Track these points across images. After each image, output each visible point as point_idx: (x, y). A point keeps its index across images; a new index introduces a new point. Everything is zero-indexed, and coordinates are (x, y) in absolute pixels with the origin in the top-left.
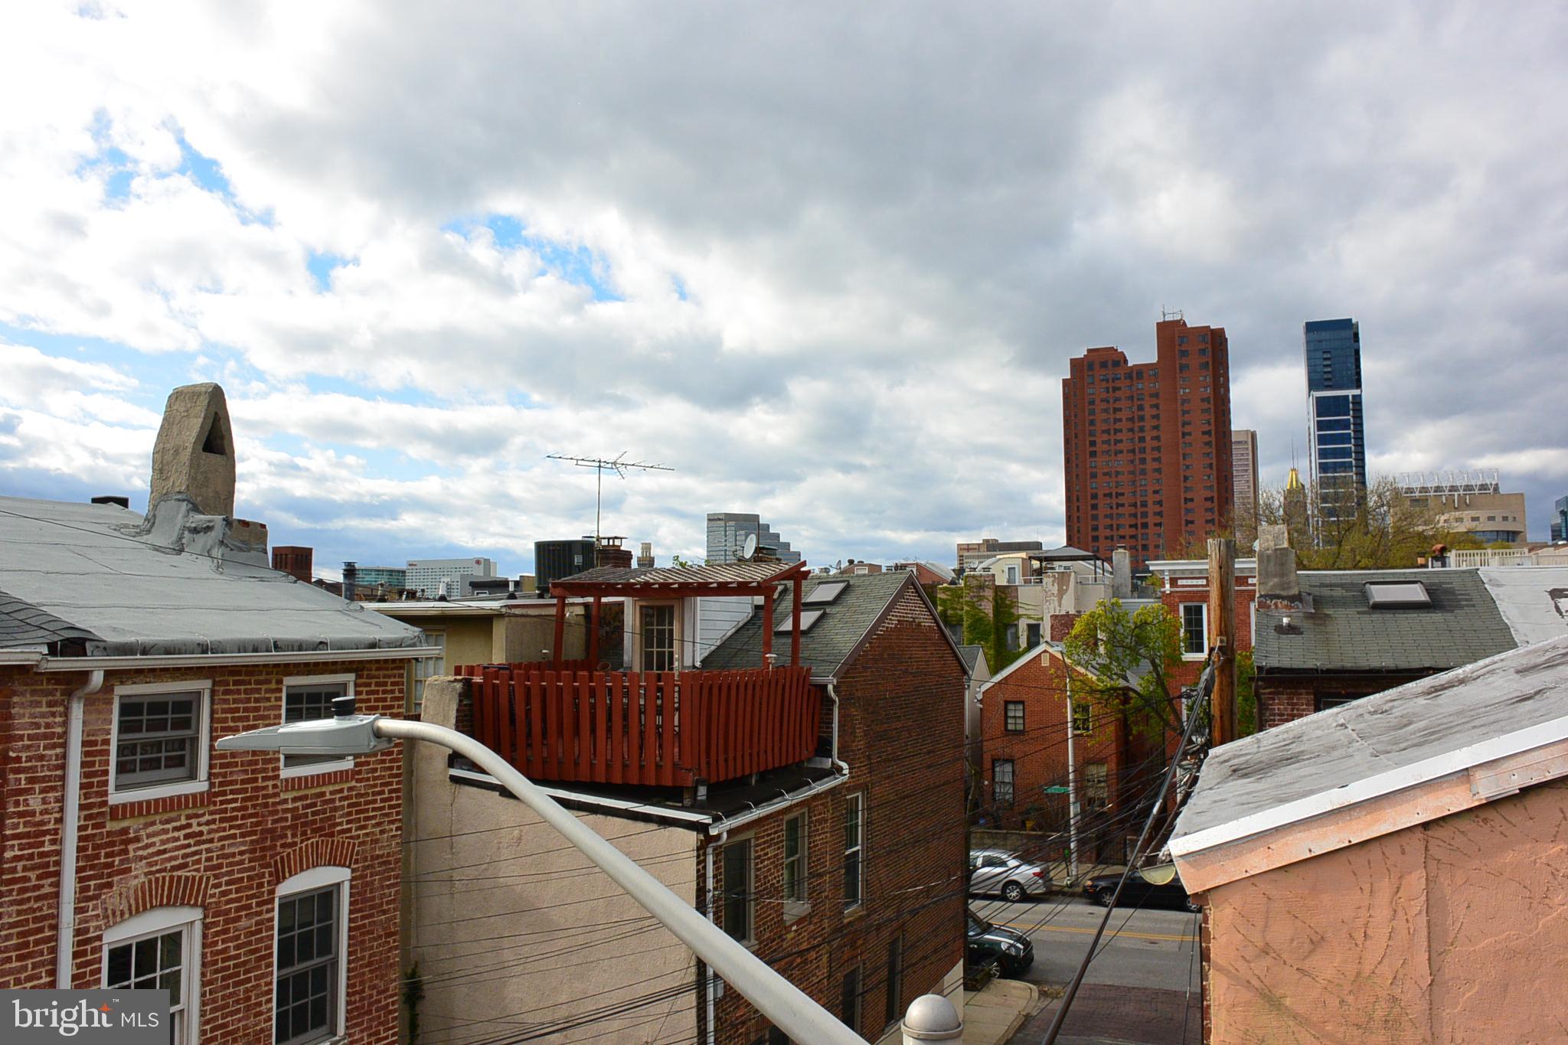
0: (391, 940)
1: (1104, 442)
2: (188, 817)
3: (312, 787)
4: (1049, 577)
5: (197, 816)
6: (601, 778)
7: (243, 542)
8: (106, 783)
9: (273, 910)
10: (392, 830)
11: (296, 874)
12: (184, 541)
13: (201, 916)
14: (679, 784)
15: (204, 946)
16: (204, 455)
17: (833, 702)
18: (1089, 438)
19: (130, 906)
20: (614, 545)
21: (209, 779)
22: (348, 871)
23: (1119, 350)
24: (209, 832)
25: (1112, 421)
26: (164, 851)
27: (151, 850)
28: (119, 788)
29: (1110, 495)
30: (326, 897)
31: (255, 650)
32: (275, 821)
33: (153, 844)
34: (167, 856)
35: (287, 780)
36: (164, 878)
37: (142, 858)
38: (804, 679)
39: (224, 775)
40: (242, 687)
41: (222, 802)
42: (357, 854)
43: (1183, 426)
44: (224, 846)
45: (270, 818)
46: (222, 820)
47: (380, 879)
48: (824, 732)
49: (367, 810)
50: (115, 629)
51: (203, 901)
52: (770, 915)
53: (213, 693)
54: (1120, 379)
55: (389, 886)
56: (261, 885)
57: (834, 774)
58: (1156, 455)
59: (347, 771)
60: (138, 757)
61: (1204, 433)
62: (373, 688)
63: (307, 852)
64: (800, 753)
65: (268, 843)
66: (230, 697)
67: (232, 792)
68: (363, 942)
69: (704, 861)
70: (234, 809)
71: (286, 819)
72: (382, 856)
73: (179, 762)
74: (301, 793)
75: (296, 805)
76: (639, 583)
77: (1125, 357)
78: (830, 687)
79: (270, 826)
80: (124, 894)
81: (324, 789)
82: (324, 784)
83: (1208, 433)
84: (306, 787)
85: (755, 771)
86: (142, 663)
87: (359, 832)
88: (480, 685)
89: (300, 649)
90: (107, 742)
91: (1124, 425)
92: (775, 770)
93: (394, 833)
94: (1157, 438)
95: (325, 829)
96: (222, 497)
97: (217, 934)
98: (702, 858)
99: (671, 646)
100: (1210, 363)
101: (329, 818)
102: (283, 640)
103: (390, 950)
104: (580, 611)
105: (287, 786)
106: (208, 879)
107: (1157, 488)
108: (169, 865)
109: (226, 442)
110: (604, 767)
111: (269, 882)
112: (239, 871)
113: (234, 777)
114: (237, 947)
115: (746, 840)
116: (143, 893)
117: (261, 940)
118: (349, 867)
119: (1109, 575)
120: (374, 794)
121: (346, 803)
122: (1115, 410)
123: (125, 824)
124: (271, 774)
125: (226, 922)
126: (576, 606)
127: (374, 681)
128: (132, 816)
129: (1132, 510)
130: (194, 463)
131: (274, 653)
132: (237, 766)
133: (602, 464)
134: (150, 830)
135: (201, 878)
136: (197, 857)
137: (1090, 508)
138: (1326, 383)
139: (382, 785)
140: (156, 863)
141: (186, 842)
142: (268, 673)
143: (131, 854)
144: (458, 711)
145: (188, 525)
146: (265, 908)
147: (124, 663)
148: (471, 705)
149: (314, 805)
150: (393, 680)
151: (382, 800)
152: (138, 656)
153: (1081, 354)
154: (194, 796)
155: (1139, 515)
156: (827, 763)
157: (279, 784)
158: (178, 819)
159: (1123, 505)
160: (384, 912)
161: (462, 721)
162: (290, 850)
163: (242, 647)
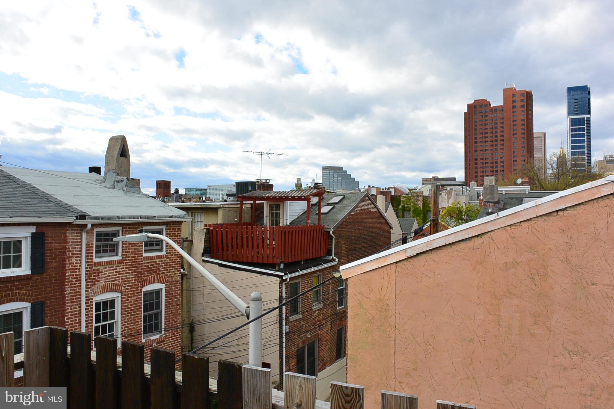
0: (178, 306)
1: (480, 138)
2: (116, 267)
3: (153, 259)
4: (444, 192)
5: (119, 266)
6: (250, 261)
7: (133, 185)
8: (92, 256)
9: (141, 295)
10: (178, 273)
11: (148, 285)
12: (115, 185)
13: (121, 295)
14: (274, 263)
15: (122, 304)
16: (120, 158)
17: (333, 237)
18: (474, 136)
19: (100, 291)
20: (267, 182)
21: (122, 256)
22: (165, 285)
23: (488, 100)
24: (122, 271)
25: (484, 129)
26: (109, 276)
27: (106, 275)
28: (96, 257)
29: (483, 159)
30: (158, 292)
31: (134, 218)
32: (141, 269)
33: (106, 274)
34: (110, 277)
35: (145, 257)
36: (110, 283)
37: (103, 277)
38: (322, 229)
39: (126, 255)
40: (131, 229)
41: (126, 263)
42: (167, 280)
43: (513, 131)
44: (126, 275)
45: (140, 268)
46: (126, 268)
47: (175, 288)
48: (330, 247)
49: (170, 267)
50: (94, 212)
51: (121, 291)
52: (307, 307)
53: (122, 231)
54: (487, 112)
55: (177, 291)
56: (138, 287)
57: (332, 261)
58: (502, 142)
59: (163, 255)
60: (101, 249)
61: (522, 134)
62: (171, 230)
63: (151, 278)
64: (321, 254)
65: (140, 275)
66: (128, 232)
67: (129, 260)
68: (169, 306)
69: (282, 287)
70: (129, 265)
71: (145, 269)
72: (175, 281)
73: (113, 251)
74: (149, 261)
75: (148, 264)
76: (266, 197)
77: (490, 103)
78: (331, 232)
79: (140, 270)
80: (99, 287)
81: (156, 260)
82: (156, 259)
83: (524, 134)
84: (151, 259)
85: (303, 259)
86: (101, 222)
87: (168, 274)
88: (212, 230)
89: (148, 218)
90: (92, 244)
91: (489, 131)
92: (310, 259)
93: (179, 274)
94: (503, 136)
95: (157, 272)
96: (126, 171)
97: (125, 300)
98: (281, 286)
99: (279, 218)
100: (525, 105)
101: (158, 269)
102: (142, 216)
103: (178, 309)
104: (249, 206)
105: (145, 259)
106: (122, 285)
107: (502, 156)
108: (111, 280)
109: (127, 154)
110: (251, 257)
111: (140, 287)
112: (131, 283)
113: (129, 256)
114: (131, 305)
115: (298, 282)
116: (104, 287)
117: (138, 303)
118: (165, 284)
119: (469, 192)
120: (172, 262)
121: (163, 265)
122: (485, 125)
123: (98, 267)
124: (140, 255)
125: (128, 297)
126: (247, 204)
127: (172, 228)
128: (100, 266)
129: (492, 165)
130: (117, 160)
131: (140, 219)
132: (130, 252)
133: (262, 154)
134: (105, 270)
135: (120, 284)
136: (119, 278)
137: (474, 164)
138: (576, 113)
139: (175, 260)
140: (107, 279)
141: (116, 274)
142: (138, 225)
143: (100, 276)
144: (205, 239)
145: (116, 180)
146: (139, 294)
147: (96, 222)
148: (209, 237)
149: (154, 265)
150: (178, 228)
151: (175, 264)
152: (100, 220)
153: (472, 102)
154: (118, 261)
155: (494, 167)
156: (331, 258)
157: (143, 258)
158: (113, 267)
159: (488, 163)
160: (176, 298)
161: (206, 242)
162: (146, 278)
163: (130, 217)
